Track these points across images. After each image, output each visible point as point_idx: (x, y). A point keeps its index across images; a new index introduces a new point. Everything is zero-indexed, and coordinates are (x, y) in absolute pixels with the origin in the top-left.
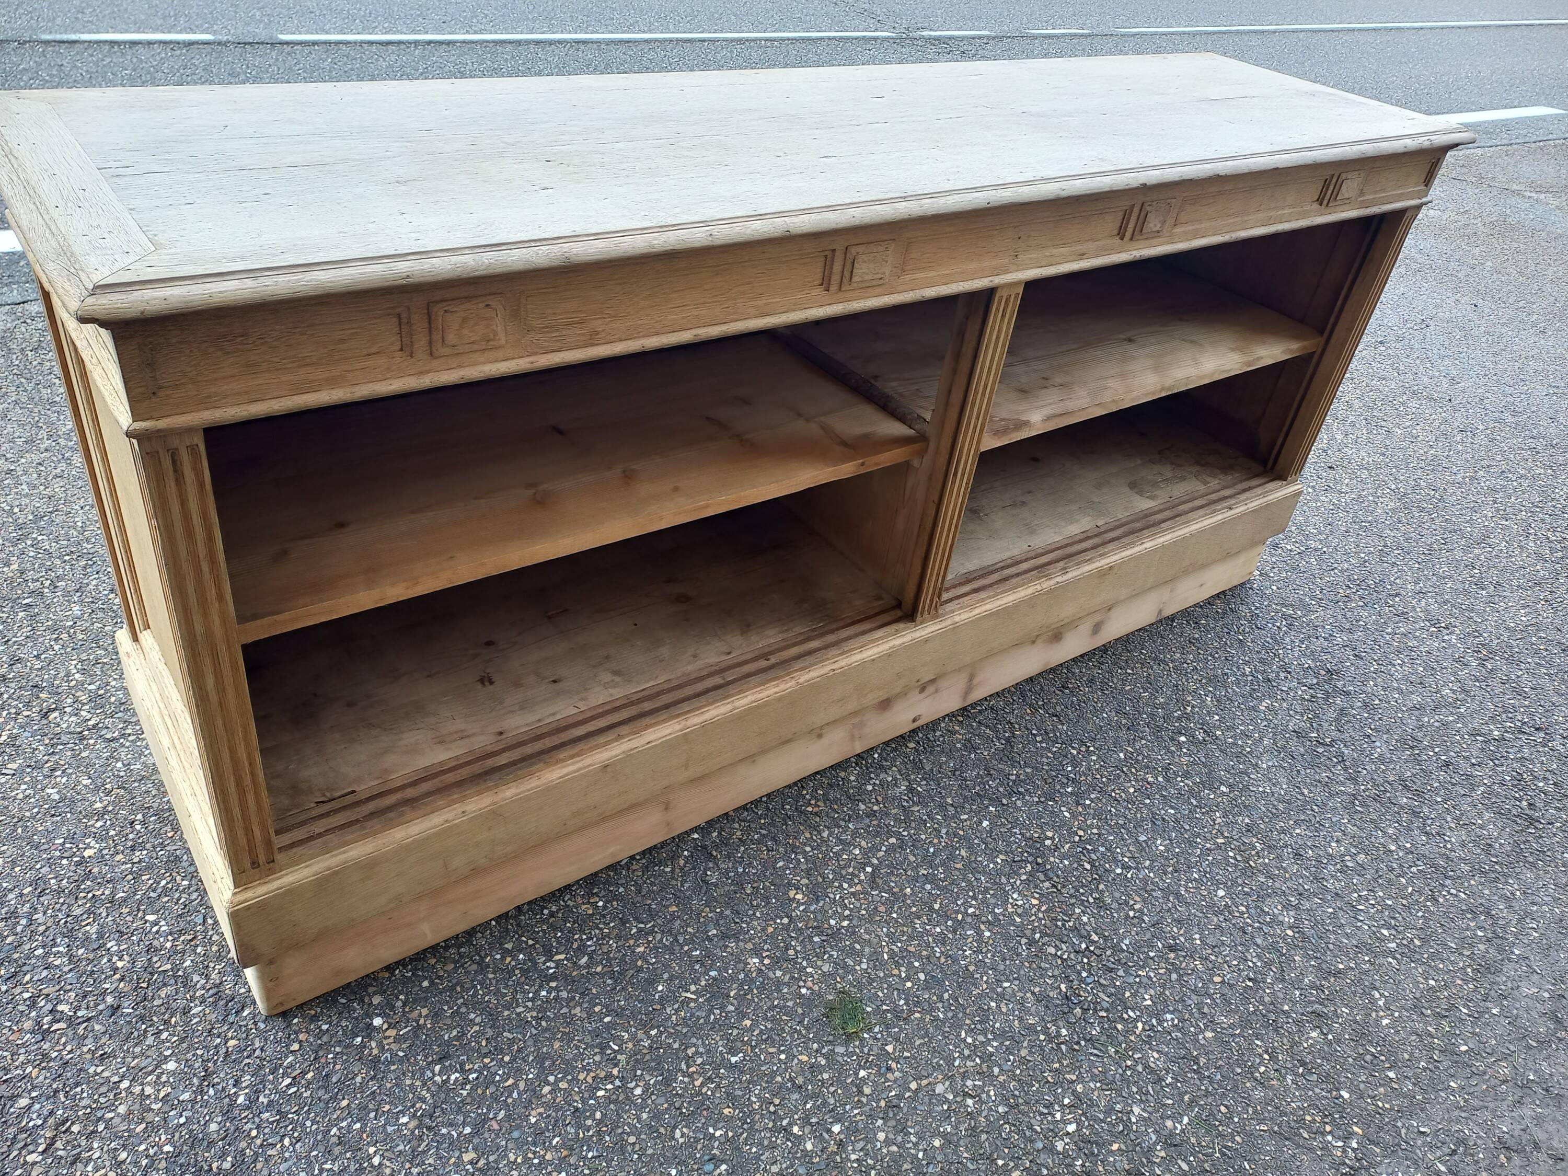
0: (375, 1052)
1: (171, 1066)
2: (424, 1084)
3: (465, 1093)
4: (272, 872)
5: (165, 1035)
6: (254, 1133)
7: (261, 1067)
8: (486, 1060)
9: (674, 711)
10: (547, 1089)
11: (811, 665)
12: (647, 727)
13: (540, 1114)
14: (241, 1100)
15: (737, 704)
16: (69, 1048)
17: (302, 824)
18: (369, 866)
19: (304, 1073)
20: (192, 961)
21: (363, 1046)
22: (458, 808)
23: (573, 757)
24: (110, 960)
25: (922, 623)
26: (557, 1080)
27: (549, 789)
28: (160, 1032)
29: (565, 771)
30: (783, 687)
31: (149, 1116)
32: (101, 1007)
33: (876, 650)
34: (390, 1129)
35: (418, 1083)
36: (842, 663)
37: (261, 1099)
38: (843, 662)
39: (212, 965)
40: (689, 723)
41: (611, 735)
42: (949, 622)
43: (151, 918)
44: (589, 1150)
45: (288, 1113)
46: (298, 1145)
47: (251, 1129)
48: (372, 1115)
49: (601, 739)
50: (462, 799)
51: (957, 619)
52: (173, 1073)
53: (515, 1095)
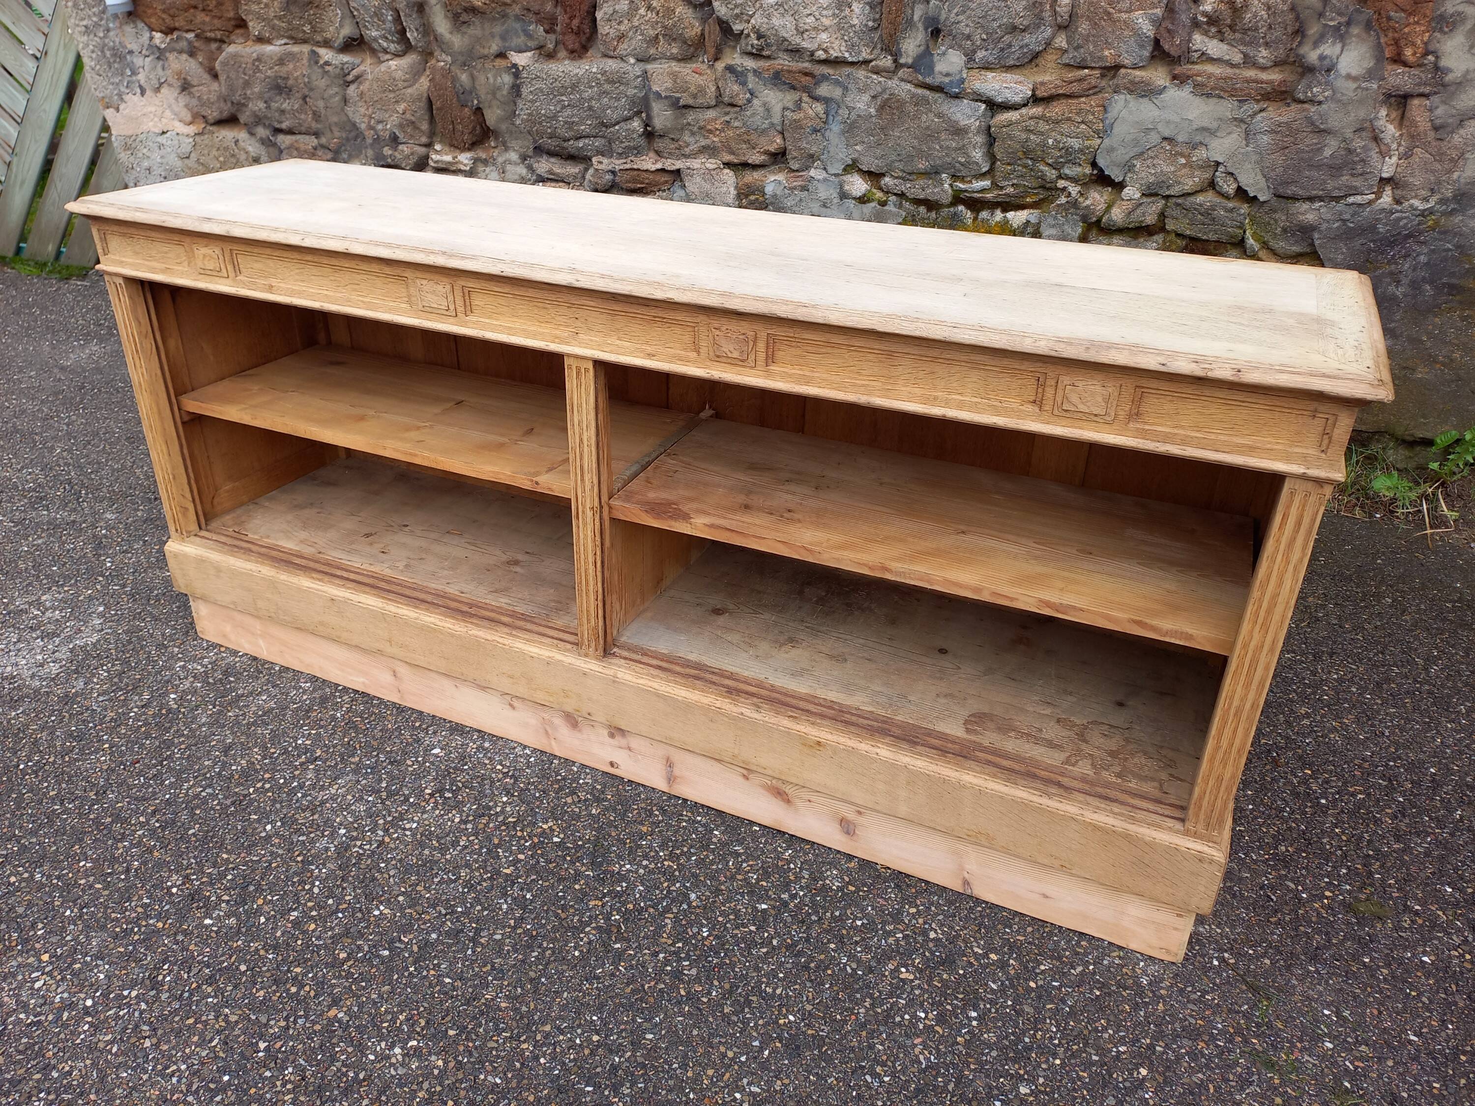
4: (183, 540)
9: (385, 595)
11: (484, 627)
12: (365, 592)
15: (422, 617)
17: (219, 533)
18: (218, 569)
22: (260, 568)
23: (320, 580)
25: (586, 655)
27: (299, 589)
29: (312, 585)
30: (457, 628)
33: (536, 650)
36: (506, 642)
38: (508, 641)
40: (387, 608)
41: (341, 582)
42: (611, 672)
49: (337, 581)
50: (262, 563)
51: (620, 675)
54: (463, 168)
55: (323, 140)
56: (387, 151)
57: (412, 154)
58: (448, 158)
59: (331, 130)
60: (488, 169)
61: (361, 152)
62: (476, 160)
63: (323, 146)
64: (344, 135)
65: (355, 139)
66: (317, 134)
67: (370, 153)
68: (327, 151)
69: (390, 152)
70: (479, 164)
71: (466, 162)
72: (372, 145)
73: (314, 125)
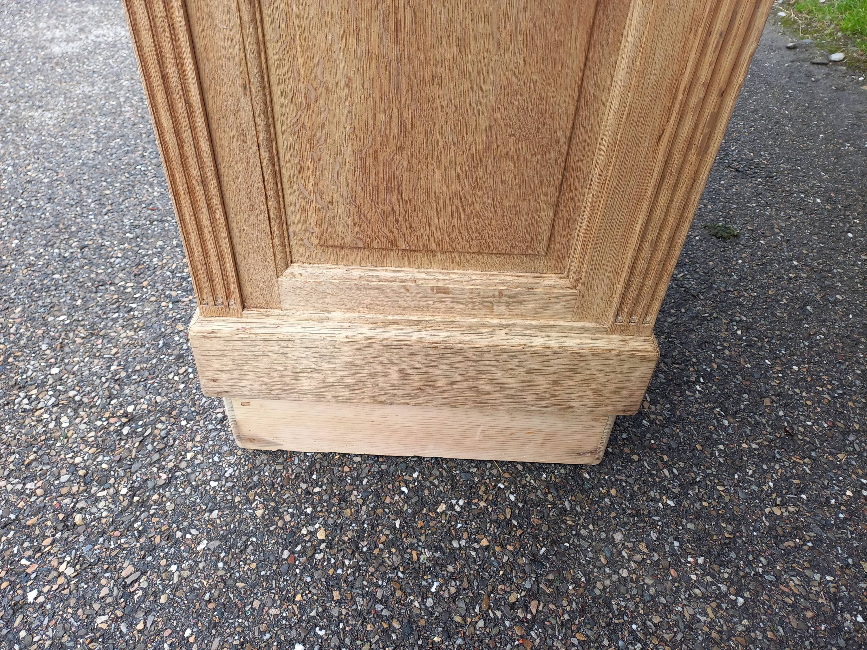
0: (659, 417)
1: (618, 537)
2: (699, 403)
3: (714, 387)
5: (583, 532)
6: (704, 504)
7: (645, 482)
8: (691, 369)
10: (727, 352)
13: (745, 361)
14: (671, 503)
16: (565, 603)
19: (662, 460)
20: (511, 493)
21: (652, 422)
24: (474, 549)
26: (722, 345)
28: (578, 535)
31: (663, 563)
32: (527, 569)
34: (730, 431)
35: (697, 406)
37: (676, 491)
39: (524, 482)
43: (442, 508)
44: (780, 351)
45: (694, 479)
46: (726, 483)
47: (701, 505)
48: (715, 436)
52: (626, 537)
53: (726, 366)
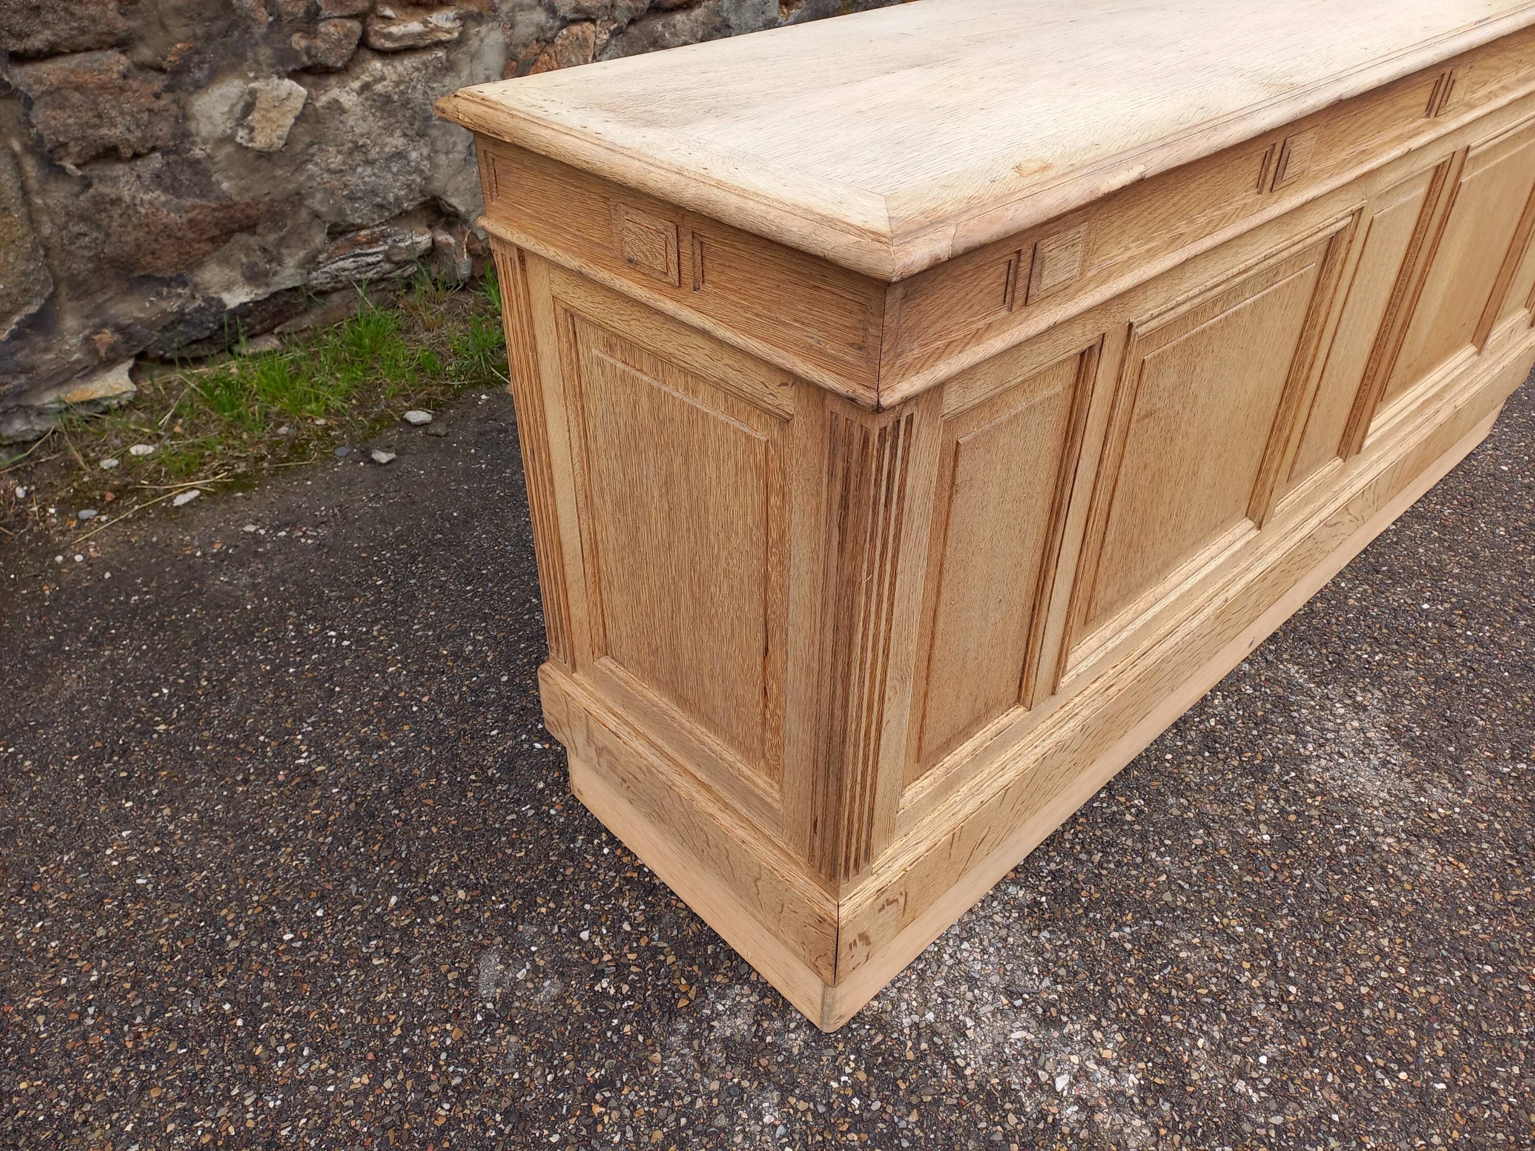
54: (444, 37)
55: (145, 53)
56: (299, 42)
57: (346, 36)
58: (415, 26)
59: (164, 27)
60: (483, 29)
61: (242, 57)
62: (463, 18)
63: (143, 67)
64: (199, 31)
65: (226, 33)
66: (123, 44)
67: (265, 53)
68: (152, 74)
69: (303, 43)
70: (470, 24)
71: (448, 25)
72: (265, 37)
73: (122, 25)
